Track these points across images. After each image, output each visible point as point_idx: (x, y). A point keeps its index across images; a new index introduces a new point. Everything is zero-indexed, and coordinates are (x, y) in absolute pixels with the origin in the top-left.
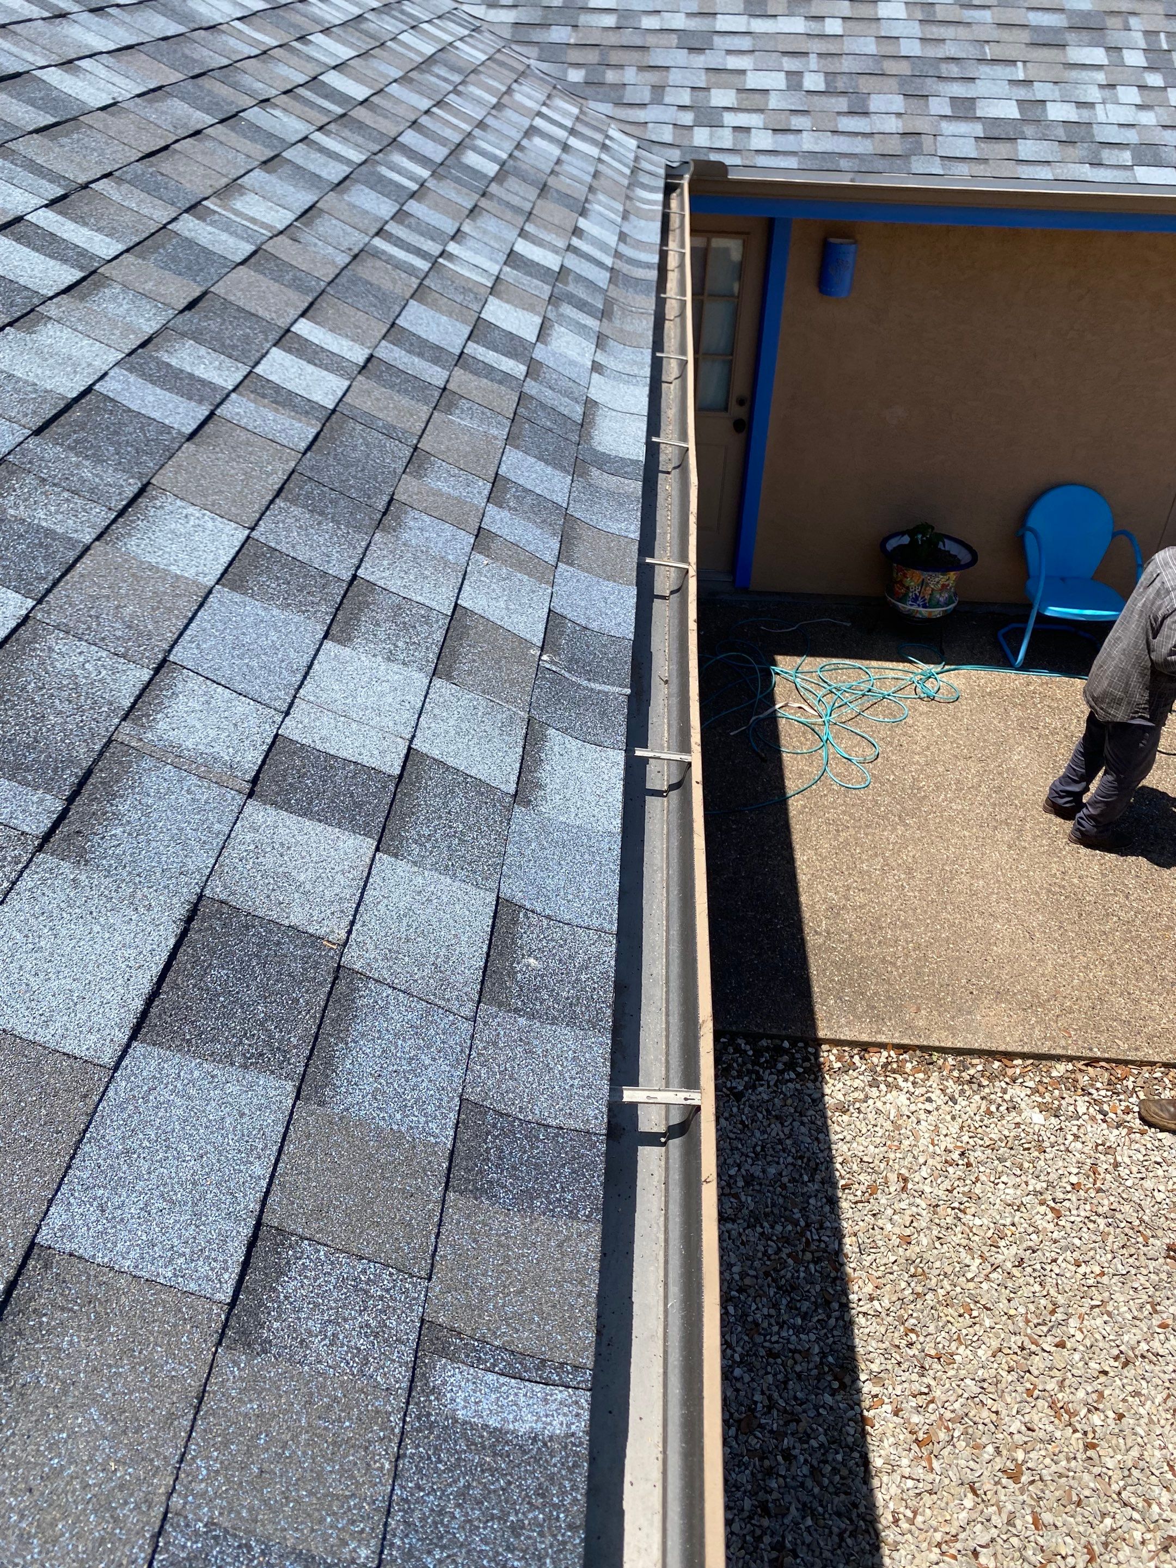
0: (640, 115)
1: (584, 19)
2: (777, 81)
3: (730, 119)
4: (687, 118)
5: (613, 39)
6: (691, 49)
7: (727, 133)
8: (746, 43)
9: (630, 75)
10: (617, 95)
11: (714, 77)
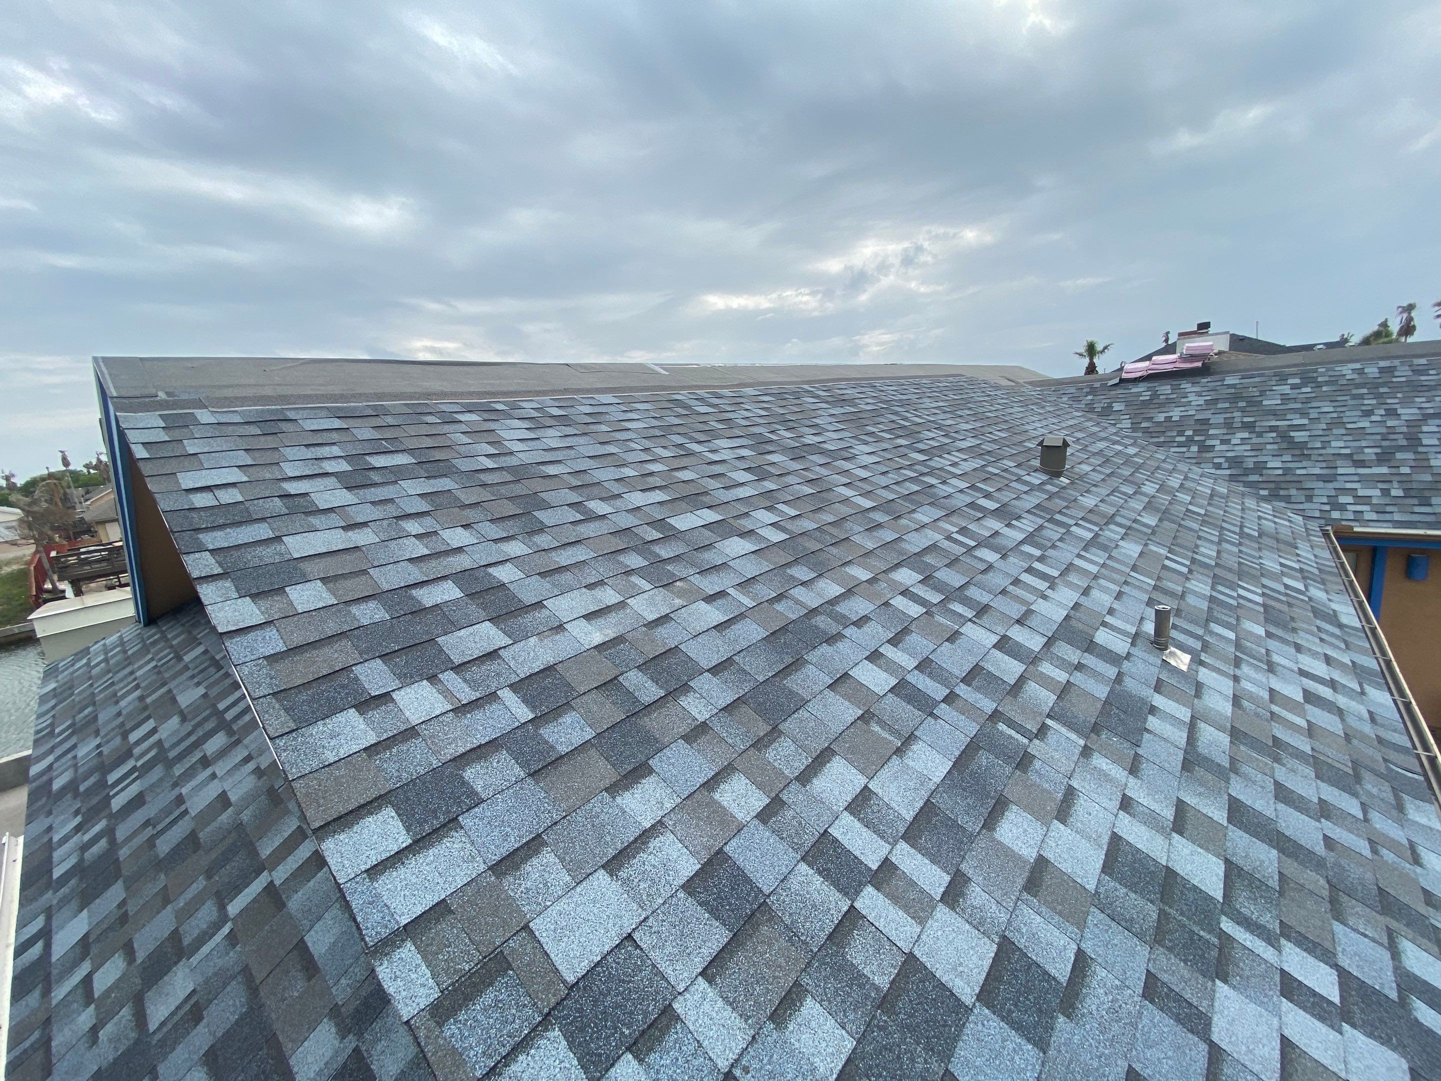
0: (1301, 507)
1: (1265, 472)
2: (1377, 492)
3: (1349, 507)
4: (1327, 508)
5: (1282, 479)
6: (1324, 481)
7: (1351, 513)
8: (1356, 478)
9: (1293, 492)
10: (1288, 499)
11: (1339, 492)
